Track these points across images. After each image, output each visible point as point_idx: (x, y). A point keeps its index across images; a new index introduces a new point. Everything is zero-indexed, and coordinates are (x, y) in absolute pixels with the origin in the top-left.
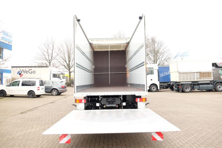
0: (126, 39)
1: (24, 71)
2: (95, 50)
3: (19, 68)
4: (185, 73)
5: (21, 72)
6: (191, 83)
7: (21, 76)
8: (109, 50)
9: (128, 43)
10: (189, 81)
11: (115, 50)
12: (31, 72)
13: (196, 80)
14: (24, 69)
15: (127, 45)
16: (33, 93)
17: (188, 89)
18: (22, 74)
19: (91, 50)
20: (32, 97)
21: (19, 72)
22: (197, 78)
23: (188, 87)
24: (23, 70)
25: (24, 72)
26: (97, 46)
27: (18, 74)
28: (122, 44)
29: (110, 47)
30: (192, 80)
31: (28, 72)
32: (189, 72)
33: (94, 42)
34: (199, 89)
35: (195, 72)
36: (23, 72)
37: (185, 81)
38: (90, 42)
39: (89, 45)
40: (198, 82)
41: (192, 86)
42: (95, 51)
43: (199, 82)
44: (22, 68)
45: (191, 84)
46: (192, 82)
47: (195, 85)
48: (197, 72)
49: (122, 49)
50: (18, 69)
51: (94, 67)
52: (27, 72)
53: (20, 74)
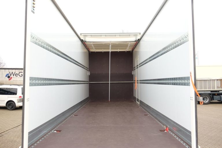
0: (135, 35)
1: (14, 73)
2: (92, 50)
3: (8, 70)
4: (202, 80)
5: (9, 75)
6: (210, 92)
7: (9, 80)
8: (110, 51)
9: (139, 40)
10: (207, 90)
11: (119, 50)
12: (21, 75)
13: (216, 89)
14: (14, 71)
15: (136, 44)
16: (13, 104)
17: (206, 100)
18: (11, 77)
19: (86, 50)
20: (12, 109)
21: (8, 74)
22: (218, 87)
23: (206, 97)
24: (12, 73)
25: (14, 75)
26: (93, 44)
27: (7, 77)
28: (129, 43)
29: (112, 46)
30: (212, 90)
31: (18, 75)
32: (208, 79)
33: (88, 39)
34: (220, 100)
35: (215, 80)
36: (12, 75)
37: (203, 90)
38: (82, 38)
39: (80, 43)
40: (218, 91)
41: (211, 96)
42: (92, 52)
43: (220, 92)
44: (11, 70)
45: (210, 94)
46: (212, 91)
47: (215, 95)
48: (217, 80)
49: (128, 49)
50: (7, 72)
51: (89, 73)
52: (16, 75)
53: (9, 77)
